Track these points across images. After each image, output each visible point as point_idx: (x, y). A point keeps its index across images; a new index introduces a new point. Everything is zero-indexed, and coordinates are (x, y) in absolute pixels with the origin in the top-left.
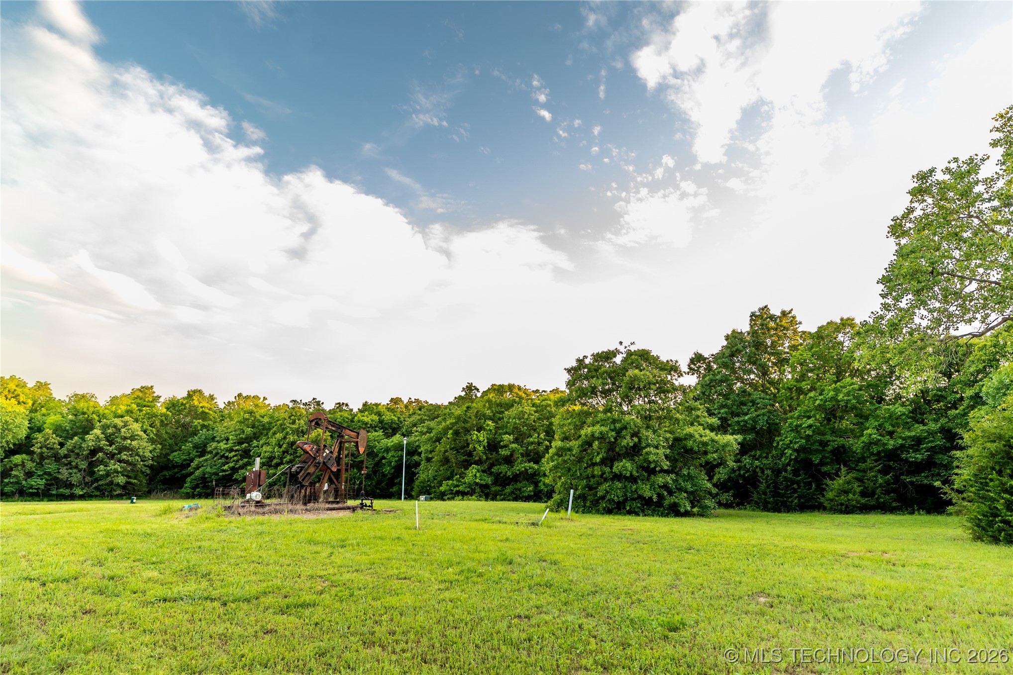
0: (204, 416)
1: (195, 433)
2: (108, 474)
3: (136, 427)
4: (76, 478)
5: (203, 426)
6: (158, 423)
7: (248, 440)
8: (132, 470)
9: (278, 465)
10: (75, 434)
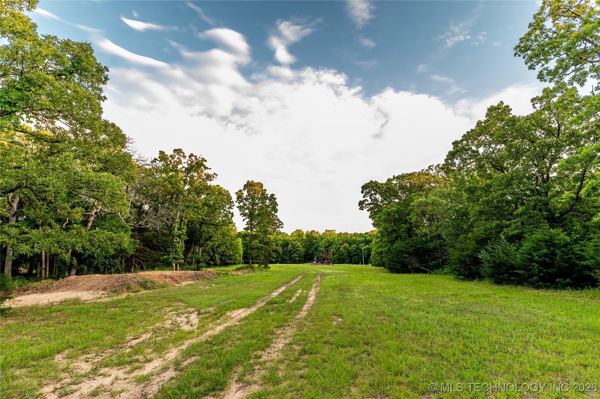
0: (316, 239)
1: (314, 244)
2: (294, 257)
3: (299, 244)
4: (287, 258)
5: (316, 242)
6: (304, 242)
7: (327, 247)
8: (300, 257)
9: (335, 254)
10: (285, 246)
